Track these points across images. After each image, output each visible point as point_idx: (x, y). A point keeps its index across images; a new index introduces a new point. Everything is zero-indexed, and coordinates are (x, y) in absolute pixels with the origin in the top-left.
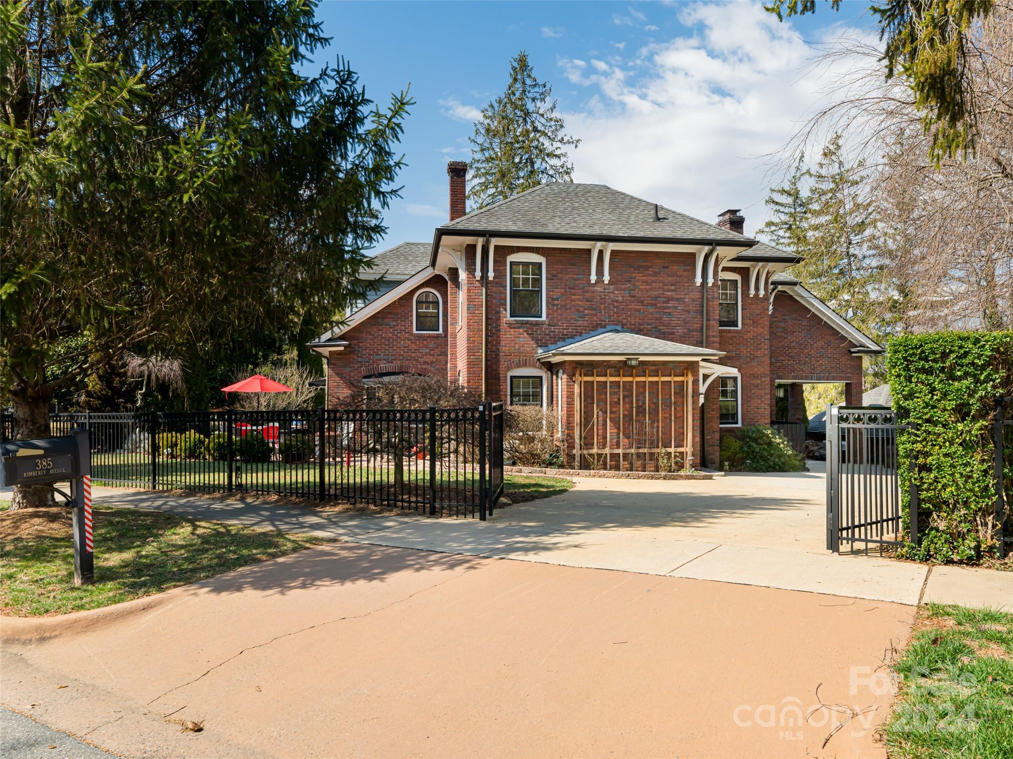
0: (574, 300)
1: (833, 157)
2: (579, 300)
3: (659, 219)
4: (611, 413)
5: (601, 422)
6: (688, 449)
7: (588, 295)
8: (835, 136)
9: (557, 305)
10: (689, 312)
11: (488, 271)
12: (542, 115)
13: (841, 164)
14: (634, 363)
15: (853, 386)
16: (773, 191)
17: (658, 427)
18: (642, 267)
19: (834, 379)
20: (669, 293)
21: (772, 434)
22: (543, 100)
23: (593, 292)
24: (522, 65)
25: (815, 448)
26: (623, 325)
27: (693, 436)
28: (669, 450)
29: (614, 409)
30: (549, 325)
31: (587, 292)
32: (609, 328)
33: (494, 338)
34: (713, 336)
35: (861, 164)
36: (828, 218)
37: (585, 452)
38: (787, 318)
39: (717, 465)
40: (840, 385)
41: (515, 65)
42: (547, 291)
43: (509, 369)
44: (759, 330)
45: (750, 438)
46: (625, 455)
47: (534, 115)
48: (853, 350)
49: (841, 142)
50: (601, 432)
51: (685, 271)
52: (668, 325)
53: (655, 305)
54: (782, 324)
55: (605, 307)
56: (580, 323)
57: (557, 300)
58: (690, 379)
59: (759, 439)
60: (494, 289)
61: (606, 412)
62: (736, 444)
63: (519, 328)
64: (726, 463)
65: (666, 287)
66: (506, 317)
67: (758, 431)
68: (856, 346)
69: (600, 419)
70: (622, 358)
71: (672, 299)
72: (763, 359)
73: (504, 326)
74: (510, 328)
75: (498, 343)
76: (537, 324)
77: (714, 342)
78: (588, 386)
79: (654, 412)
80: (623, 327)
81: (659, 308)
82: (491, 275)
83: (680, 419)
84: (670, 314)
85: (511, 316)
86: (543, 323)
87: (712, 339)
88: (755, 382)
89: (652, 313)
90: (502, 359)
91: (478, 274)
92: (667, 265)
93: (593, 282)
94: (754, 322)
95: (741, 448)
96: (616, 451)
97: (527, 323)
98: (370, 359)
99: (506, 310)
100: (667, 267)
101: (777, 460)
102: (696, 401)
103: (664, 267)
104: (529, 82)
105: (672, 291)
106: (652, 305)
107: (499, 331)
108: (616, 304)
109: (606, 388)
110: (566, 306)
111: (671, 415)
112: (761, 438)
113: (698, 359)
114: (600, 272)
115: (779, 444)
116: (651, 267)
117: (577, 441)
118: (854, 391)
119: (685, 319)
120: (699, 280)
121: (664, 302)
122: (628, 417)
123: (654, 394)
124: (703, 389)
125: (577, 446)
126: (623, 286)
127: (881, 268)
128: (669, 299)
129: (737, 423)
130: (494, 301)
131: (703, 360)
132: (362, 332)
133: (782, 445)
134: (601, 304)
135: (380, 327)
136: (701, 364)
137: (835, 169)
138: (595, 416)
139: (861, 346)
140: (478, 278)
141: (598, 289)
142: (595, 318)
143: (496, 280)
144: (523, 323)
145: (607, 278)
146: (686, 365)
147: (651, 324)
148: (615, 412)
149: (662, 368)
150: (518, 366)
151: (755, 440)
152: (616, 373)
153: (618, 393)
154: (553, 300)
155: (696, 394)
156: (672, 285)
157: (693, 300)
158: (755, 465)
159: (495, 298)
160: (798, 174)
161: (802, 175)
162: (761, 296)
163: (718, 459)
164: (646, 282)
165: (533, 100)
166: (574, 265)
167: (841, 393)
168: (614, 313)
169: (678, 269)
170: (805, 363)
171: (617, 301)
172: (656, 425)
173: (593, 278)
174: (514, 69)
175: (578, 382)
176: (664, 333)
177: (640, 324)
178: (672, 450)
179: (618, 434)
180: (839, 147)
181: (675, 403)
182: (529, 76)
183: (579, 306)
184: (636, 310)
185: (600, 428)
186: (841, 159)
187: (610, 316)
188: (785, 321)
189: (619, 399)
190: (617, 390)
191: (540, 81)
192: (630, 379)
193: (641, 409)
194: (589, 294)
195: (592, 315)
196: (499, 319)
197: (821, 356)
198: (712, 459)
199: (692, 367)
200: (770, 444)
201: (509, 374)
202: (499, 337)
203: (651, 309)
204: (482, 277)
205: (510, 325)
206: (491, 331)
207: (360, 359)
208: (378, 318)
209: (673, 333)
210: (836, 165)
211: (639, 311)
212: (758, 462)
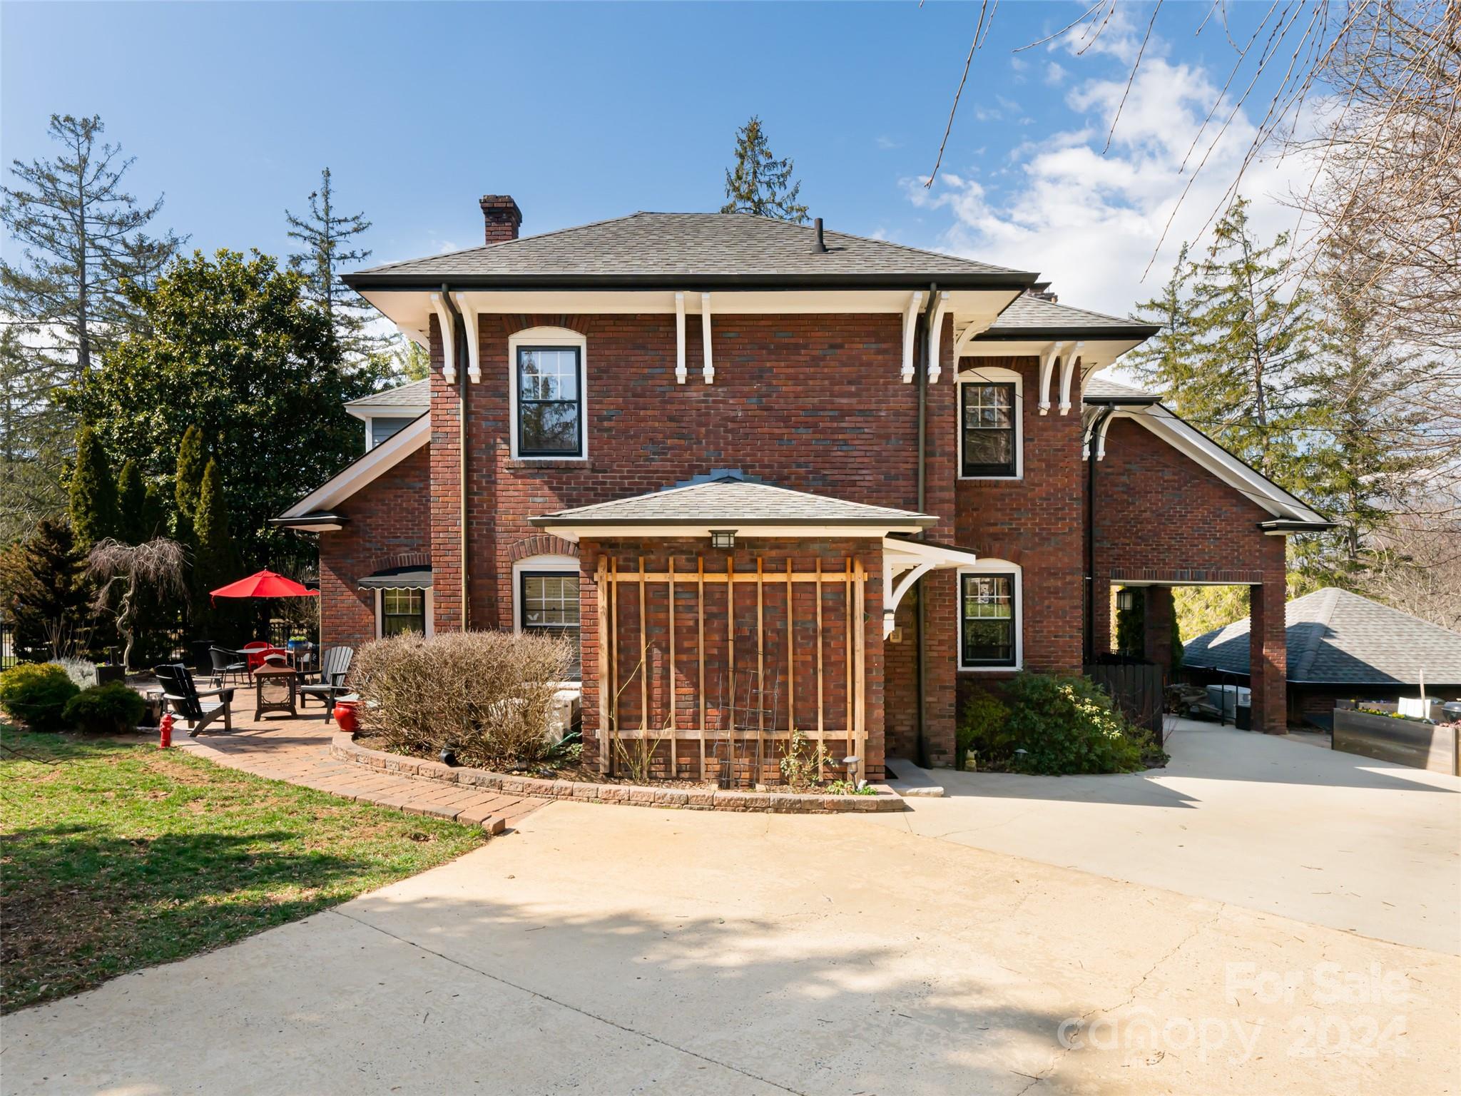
0: (644, 420)
1: (1234, 235)
2: (655, 418)
3: (824, 249)
4: (678, 651)
5: (657, 671)
6: (857, 734)
7: (672, 409)
8: (1236, 201)
9: (609, 429)
10: (887, 437)
11: (467, 364)
12: (780, 205)
13: (1246, 244)
14: (722, 541)
15: (1267, 592)
16: (1140, 307)
17: (785, 684)
18: (786, 347)
19: (1227, 577)
20: (844, 401)
21: (1075, 692)
22: (783, 184)
23: (682, 403)
24: (754, 136)
25: (1192, 699)
26: (745, 469)
27: (868, 706)
28: (811, 735)
29: (686, 644)
30: (593, 470)
31: (671, 401)
32: (717, 473)
33: (485, 495)
34: (942, 489)
35: (1282, 240)
36: (1227, 331)
37: (622, 735)
38: (1134, 467)
39: (951, 756)
40: (1243, 588)
41: (744, 137)
42: (589, 402)
43: (515, 557)
44: (1061, 481)
45: (1028, 700)
46: (709, 744)
47: (769, 206)
48: (1265, 524)
49: (1246, 211)
50: (657, 692)
51: (879, 352)
52: (843, 467)
53: (815, 426)
54: (1124, 479)
55: (708, 432)
56: (656, 465)
57: (609, 419)
58: (859, 577)
59: (1045, 702)
60: (484, 401)
61: (667, 650)
62: (994, 711)
63: (533, 476)
64: (971, 754)
65: (837, 388)
66: (511, 453)
67: (1046, 687)
68: (1273, 518)
69: (657, 664)
70: (702, 532)
71: (849, 412)
72: (1069, 539)
73: (503, 474)
74: (516, 477)
75: (494, 506)
76: (569, 468)
77: (943, 501)
78: (626, 593)
79: (776, 651)
80: (745, 473)
81: (823, 431)
82: (474, 372)
83: (837, 668)
84: (845, 442)
85: (521, 454)
86: (580, 467)
87: (939, 494)
88: (1052, 583)
89: (807, 443)
90: (501, 537)
91: (449, 371)
92: (839, 341)
93: (681, 380)
94: (1049, 466)
95: (1007, 720)
96: (690, 735)
97: (549, 466)
98: (383, 544)
99: (507, 441)
100: (841, 346)
101: (1084, 750)
102: (872, 627)
103: (832, 346)
104: (763, 160)
105: (850, 395)
106: (807, 425)
107: (495, 482)
108: (730, 425)
109: (667, 597)
110: (625, 431)
111: (815, 657)
112: (1050, 701)
113: (880, 532)
114: (694, 360)
115: (1091, 715)
116: (805, 347)
117: (603, 712)
118: (1268, 601)
119: (879, 453)
120: (908, 371)
121: (833, 419)
122: (717, 661)
123: (775, 609)
124: (892, 600)
125: (604, 723)
126: (746, 389)
127: (1314, 403)
128: (844, 413)
129: (1013, 664)
130: (484, 424)
131: (891, 535)
132: (369, 501)
133: (1097, 720)
134: (700, 425)
135: (399, 492)
136: (888, 543)
137: (1236, 254)
138: (643, 659)
139: (1281, 517)
140: (451, 380)
141: (694, 394)
142: (687, 456)
143: (487, 383)
144: (541, 467)
145: (708, 372)
146: (852, 546)
147: (806, 464)
148: (689, 650)
149: (796, 553)
150: (533, 552)
151: (1039, 706)
152: (690, 566)
153: (692, 609)
154: (602, 419)
155: (874, 610)
156: (850, 383)
157: (897, 413)
158: (1034, 762)
159: (486, 419)
160: (1178, 278)
161: (1184, 278)
162: (1064, 413)
163: (953, 745)
164: (794, 378)
165: (769, 184)
166: (643, 347)
167: (1244, 600)
168: (727, 444)
169: (865, 349)
170: (1169, 549)
171: (733, 420)
172: (779, 679)
173: (681, 372)
174: (741, 142)
175: (602, 587)
176: (833, 484)
177: (782, 466)
178: (818, 735)
179: (697, 697)
180: (1243, 219)
181: (824, 630)
182: (762, 152)
183: (655, 430)
184: (773, 437)
185: (656, 682)
186: (1247, 238)
187: (718, 449)
188: (1128, 472)
189: (697, 621)
190: (692, 603)
191: (777, 157)
192: (721, 578)
193: (748, 645)
194: (676, 406)
195: (680, 447)
196: (493, 459)
197: (1203, 537)
198: (939, 745)
199: (868, 552)
200: (1070, 714)
201: (518, 568)
202: (494, 495)
203: (805, 434)
204: (457, 378)
205: (516, 472)
206: (478, 483)
207: (368, 545)
208: (395, 476)
209: (853, 483)
210: (1239, 247)
211: (779, 438)
212: (1042, 753)
